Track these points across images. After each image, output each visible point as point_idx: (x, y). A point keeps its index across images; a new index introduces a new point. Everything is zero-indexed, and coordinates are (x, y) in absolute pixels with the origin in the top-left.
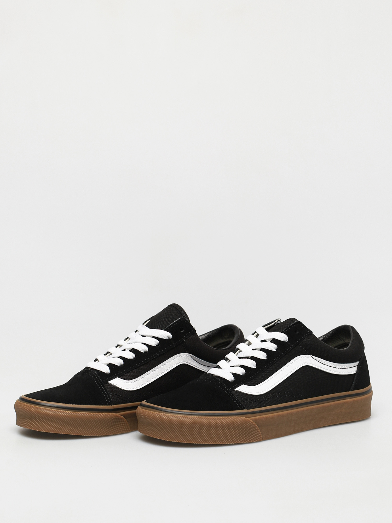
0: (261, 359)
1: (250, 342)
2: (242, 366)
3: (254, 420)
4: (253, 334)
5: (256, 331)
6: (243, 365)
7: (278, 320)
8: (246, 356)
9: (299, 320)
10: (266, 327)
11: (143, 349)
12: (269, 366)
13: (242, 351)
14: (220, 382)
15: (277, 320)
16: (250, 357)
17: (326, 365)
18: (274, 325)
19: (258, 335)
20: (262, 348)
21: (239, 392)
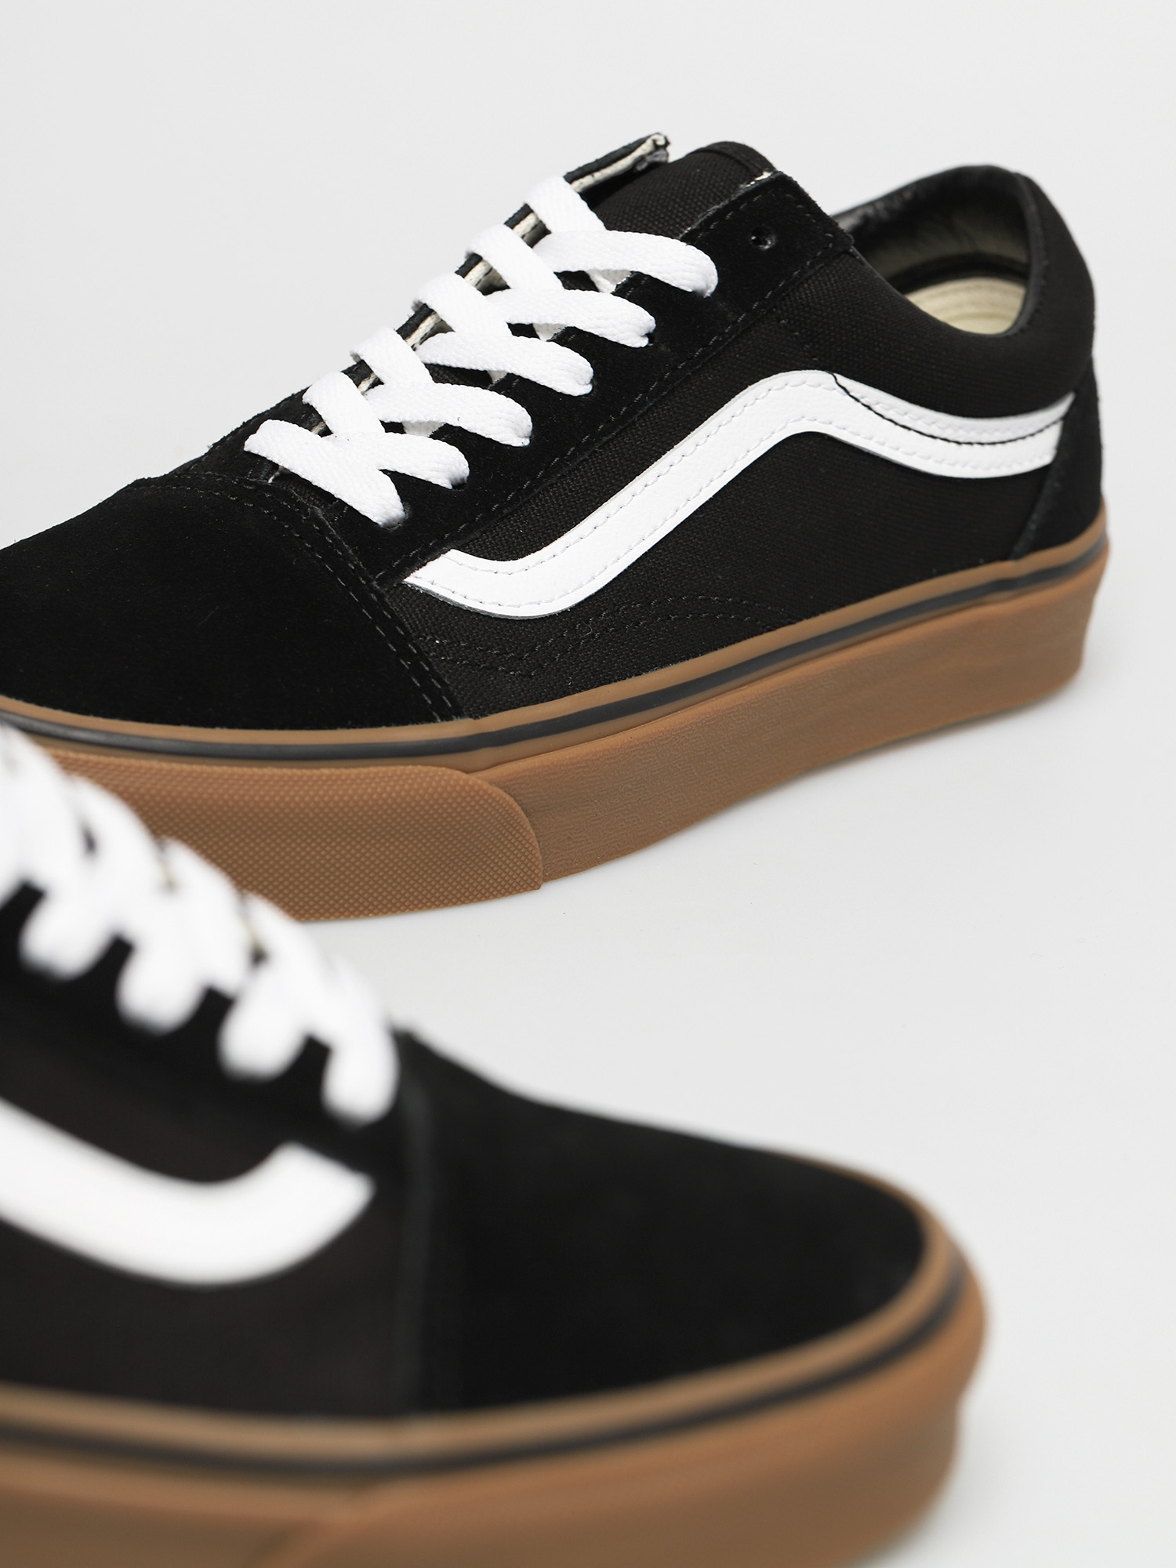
0: (561, 394)
1: (495, 267)
2: (448, 434)
3: (505, 785)
4: (512, 223)
5: (532, 206)
6: (455, 423)
7: (654, 142)
8: (474, 367)
9: (785, 162)
10: (588, 181)
12: (605, 439)
13: (450, 329)
14: (320, 523)
15: (649, 142)
16: (496, 379)
17: (909, 429)
18: (629, 175)
19: (539, 233)
20: (572, 325)
21: (430, 603)
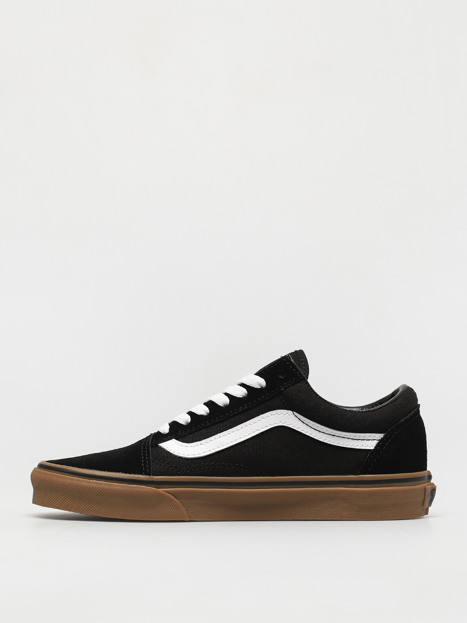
11: (222, 401)
